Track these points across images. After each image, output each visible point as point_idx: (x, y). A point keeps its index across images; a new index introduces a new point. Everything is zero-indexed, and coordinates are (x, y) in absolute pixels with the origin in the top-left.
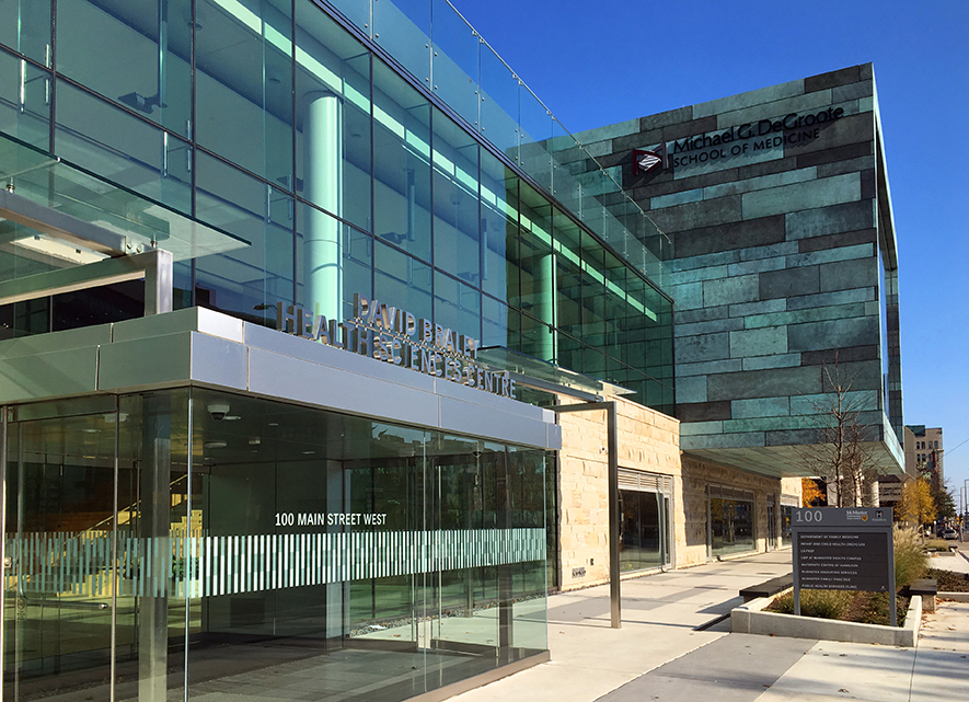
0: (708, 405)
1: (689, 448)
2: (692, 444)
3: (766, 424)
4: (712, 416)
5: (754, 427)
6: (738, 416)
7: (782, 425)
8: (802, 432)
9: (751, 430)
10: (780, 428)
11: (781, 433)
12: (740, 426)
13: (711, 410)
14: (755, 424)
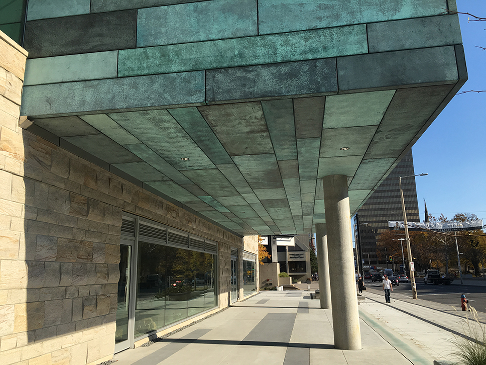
0: (90, 20)
1: (43, 110)
2: (49, 101)
3: (207, 54)
4: (96, 42)
5: (184, 62)
6: (151, 40)
7: (241, 55)
8: (284, 69)
9: (175, 68)
10: (238, 62)
11: (239, 73)
12: (153, 61)
13: (96, 30)
14: (185, 55)
